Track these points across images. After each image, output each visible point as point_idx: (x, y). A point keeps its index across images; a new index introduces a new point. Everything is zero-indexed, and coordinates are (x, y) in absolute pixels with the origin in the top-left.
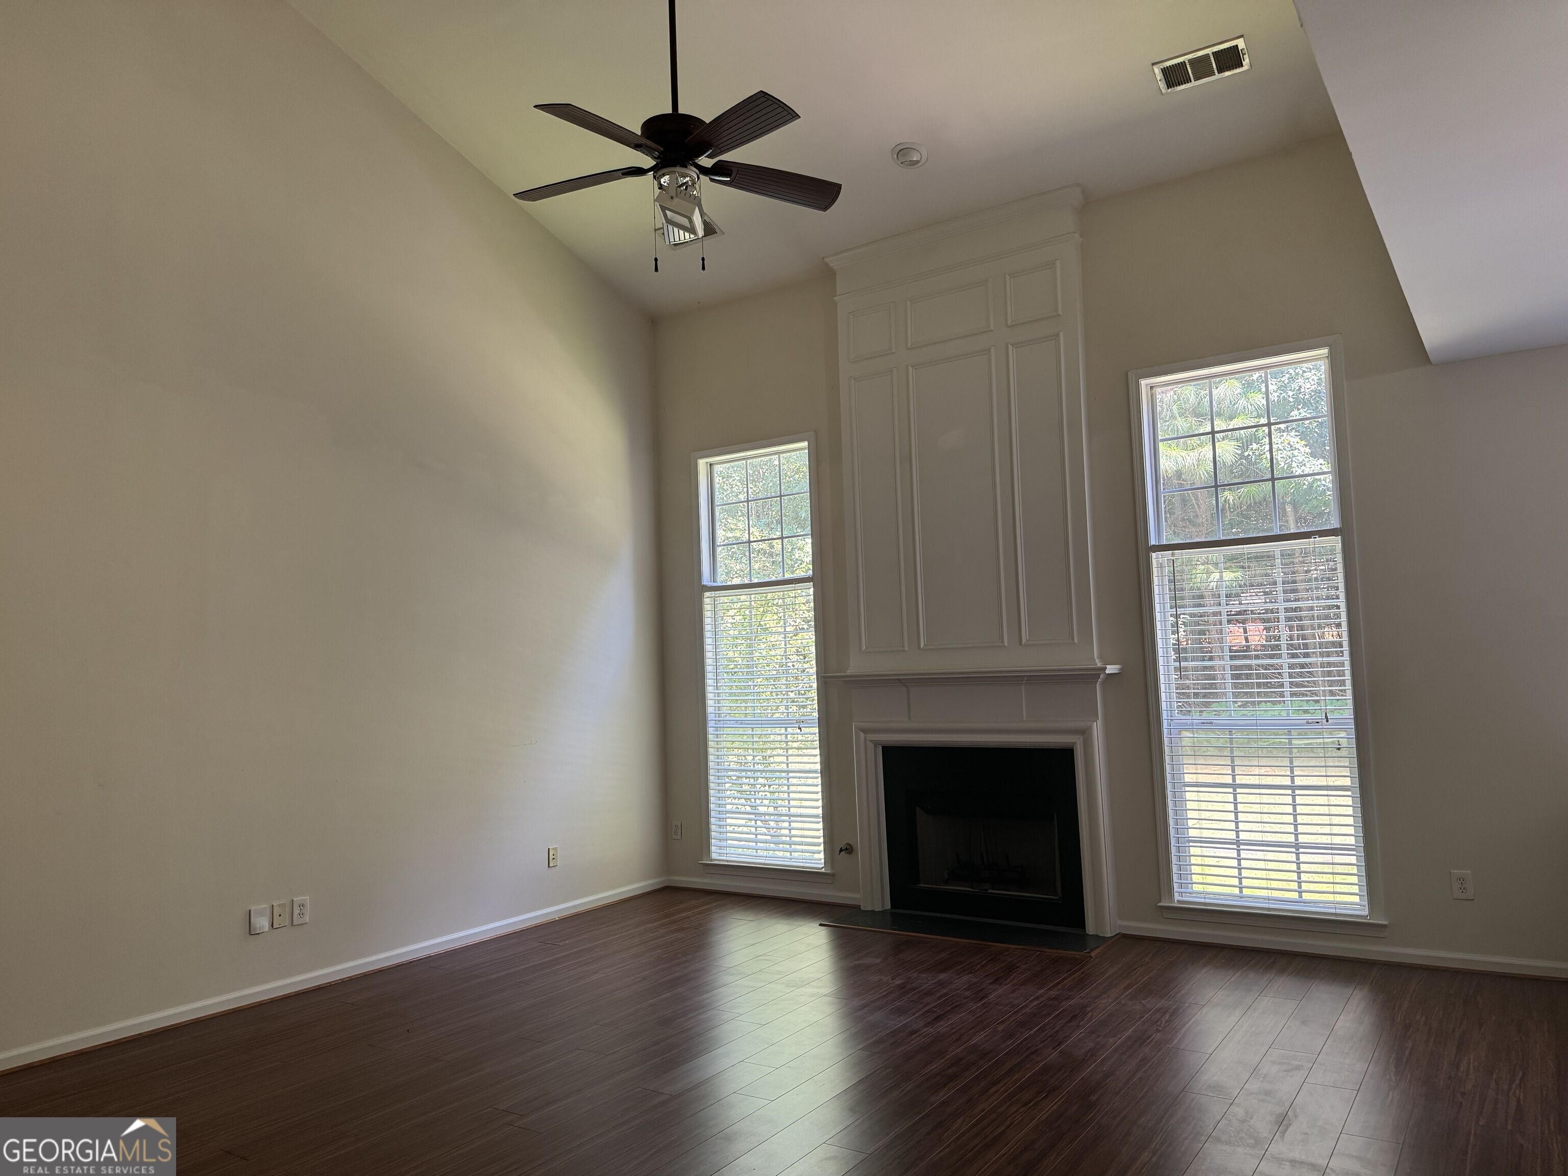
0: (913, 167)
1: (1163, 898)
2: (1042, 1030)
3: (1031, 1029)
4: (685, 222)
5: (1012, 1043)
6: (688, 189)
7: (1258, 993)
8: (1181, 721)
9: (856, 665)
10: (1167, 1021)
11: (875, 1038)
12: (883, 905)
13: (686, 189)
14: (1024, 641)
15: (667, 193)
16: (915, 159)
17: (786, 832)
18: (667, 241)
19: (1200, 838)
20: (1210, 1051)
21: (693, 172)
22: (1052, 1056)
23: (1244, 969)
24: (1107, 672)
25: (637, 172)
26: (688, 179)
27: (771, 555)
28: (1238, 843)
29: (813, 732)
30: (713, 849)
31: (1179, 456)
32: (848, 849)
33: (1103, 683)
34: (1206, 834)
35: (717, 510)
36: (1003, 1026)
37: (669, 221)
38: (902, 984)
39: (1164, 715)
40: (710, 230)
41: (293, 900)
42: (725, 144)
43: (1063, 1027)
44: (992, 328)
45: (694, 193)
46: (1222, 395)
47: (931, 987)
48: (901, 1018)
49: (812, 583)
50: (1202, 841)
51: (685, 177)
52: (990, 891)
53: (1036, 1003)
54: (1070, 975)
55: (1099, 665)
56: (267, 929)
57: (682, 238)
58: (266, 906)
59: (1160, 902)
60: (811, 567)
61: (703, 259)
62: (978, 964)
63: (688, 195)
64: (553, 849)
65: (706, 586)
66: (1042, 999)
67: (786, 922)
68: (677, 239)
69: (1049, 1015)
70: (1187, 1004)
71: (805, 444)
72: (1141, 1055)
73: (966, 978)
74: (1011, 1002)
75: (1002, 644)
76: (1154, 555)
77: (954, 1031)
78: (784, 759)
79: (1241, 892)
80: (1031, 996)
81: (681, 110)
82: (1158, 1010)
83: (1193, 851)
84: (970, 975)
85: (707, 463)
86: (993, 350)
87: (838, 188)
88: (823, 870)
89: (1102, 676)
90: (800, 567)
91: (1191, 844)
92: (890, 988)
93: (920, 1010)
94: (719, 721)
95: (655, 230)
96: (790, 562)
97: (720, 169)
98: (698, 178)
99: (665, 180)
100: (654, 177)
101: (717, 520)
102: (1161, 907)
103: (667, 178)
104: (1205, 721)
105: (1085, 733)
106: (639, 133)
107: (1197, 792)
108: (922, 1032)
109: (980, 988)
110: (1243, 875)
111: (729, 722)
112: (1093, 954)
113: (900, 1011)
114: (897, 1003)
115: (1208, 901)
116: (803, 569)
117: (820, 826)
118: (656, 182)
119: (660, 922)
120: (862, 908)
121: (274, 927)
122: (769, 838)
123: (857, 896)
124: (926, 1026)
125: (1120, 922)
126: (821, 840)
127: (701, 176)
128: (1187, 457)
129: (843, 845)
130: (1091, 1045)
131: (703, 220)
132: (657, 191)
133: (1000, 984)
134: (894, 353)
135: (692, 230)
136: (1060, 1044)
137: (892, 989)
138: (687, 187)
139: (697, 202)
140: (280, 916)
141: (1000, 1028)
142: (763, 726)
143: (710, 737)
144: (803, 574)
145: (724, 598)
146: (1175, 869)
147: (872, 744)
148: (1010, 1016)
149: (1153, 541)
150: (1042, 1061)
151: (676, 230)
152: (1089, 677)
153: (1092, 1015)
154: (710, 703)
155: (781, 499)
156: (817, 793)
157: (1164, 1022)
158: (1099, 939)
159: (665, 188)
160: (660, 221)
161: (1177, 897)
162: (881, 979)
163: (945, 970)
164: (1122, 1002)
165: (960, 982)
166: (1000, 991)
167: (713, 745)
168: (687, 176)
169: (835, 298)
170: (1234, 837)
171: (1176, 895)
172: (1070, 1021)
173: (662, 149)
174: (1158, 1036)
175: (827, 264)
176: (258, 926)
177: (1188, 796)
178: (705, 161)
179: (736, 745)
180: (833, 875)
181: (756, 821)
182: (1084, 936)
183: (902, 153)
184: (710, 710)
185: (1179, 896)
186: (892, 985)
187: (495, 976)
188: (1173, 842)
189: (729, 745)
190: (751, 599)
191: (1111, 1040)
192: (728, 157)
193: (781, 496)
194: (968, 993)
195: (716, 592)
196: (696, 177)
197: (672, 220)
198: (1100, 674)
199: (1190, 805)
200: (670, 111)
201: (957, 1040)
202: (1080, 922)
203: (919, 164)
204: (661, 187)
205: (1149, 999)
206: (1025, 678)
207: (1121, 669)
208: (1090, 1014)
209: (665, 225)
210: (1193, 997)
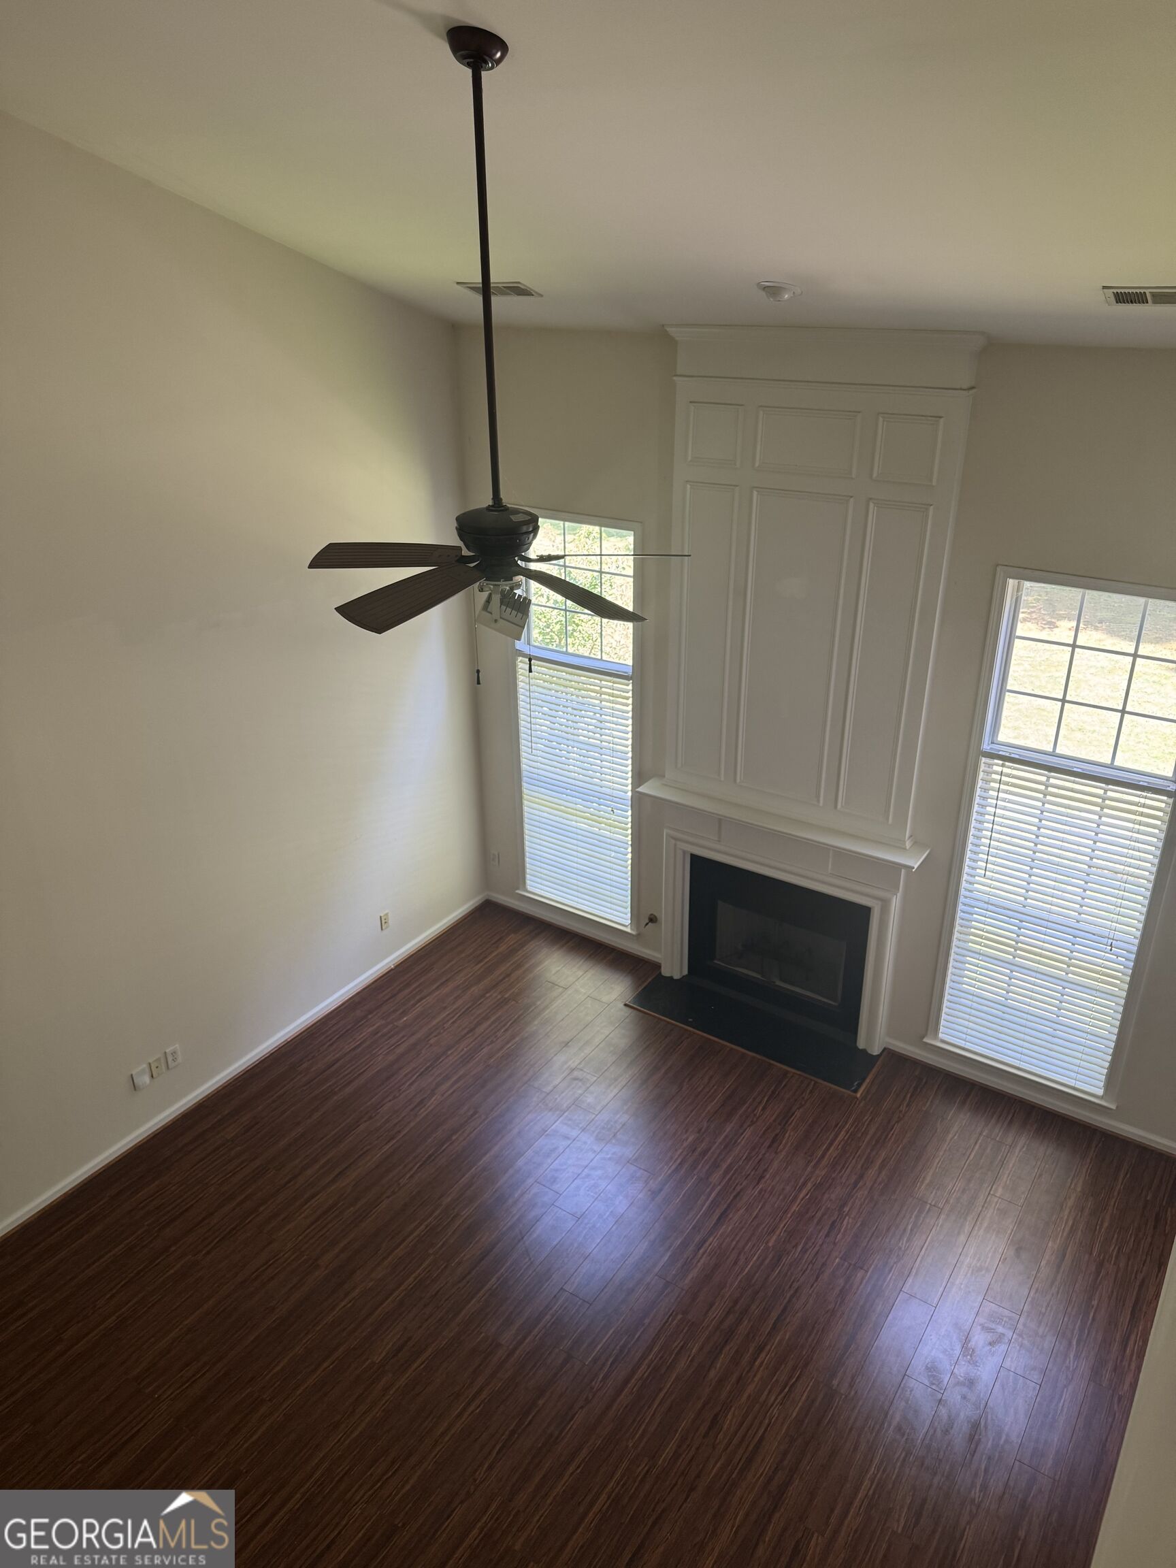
1: (929, 1032)
12: (681, 971)
14: (839, 807)
32: (653, 919)
41: (165, 1053)
44: (854, 476)
56: (148, 1081)
58: (145, 1065)
59: (924, 1038)
64: (385, 914)
75: (818, 804)
76: (984, 759)
86: (851, 501)
88: (628, 930)
102: (926, 1043)
112: (859, 1093)
120: (662, 970)
121: (154, 1077)
123: (659, 955)
125: (888, 1040)
134: (737, 467)
140: (157, 1067)
147: (682, 854)
149: (986, 746)
158: (867, 1055)
161: (940, 1041)
169: (675, 376)
171: (941, 1033)
175: (668, 332)
176: (141, 1082)
180: (637, 935)
182: (854, 1052)
183: (770, 289)
206: (834, 848)
207: (929, 853)
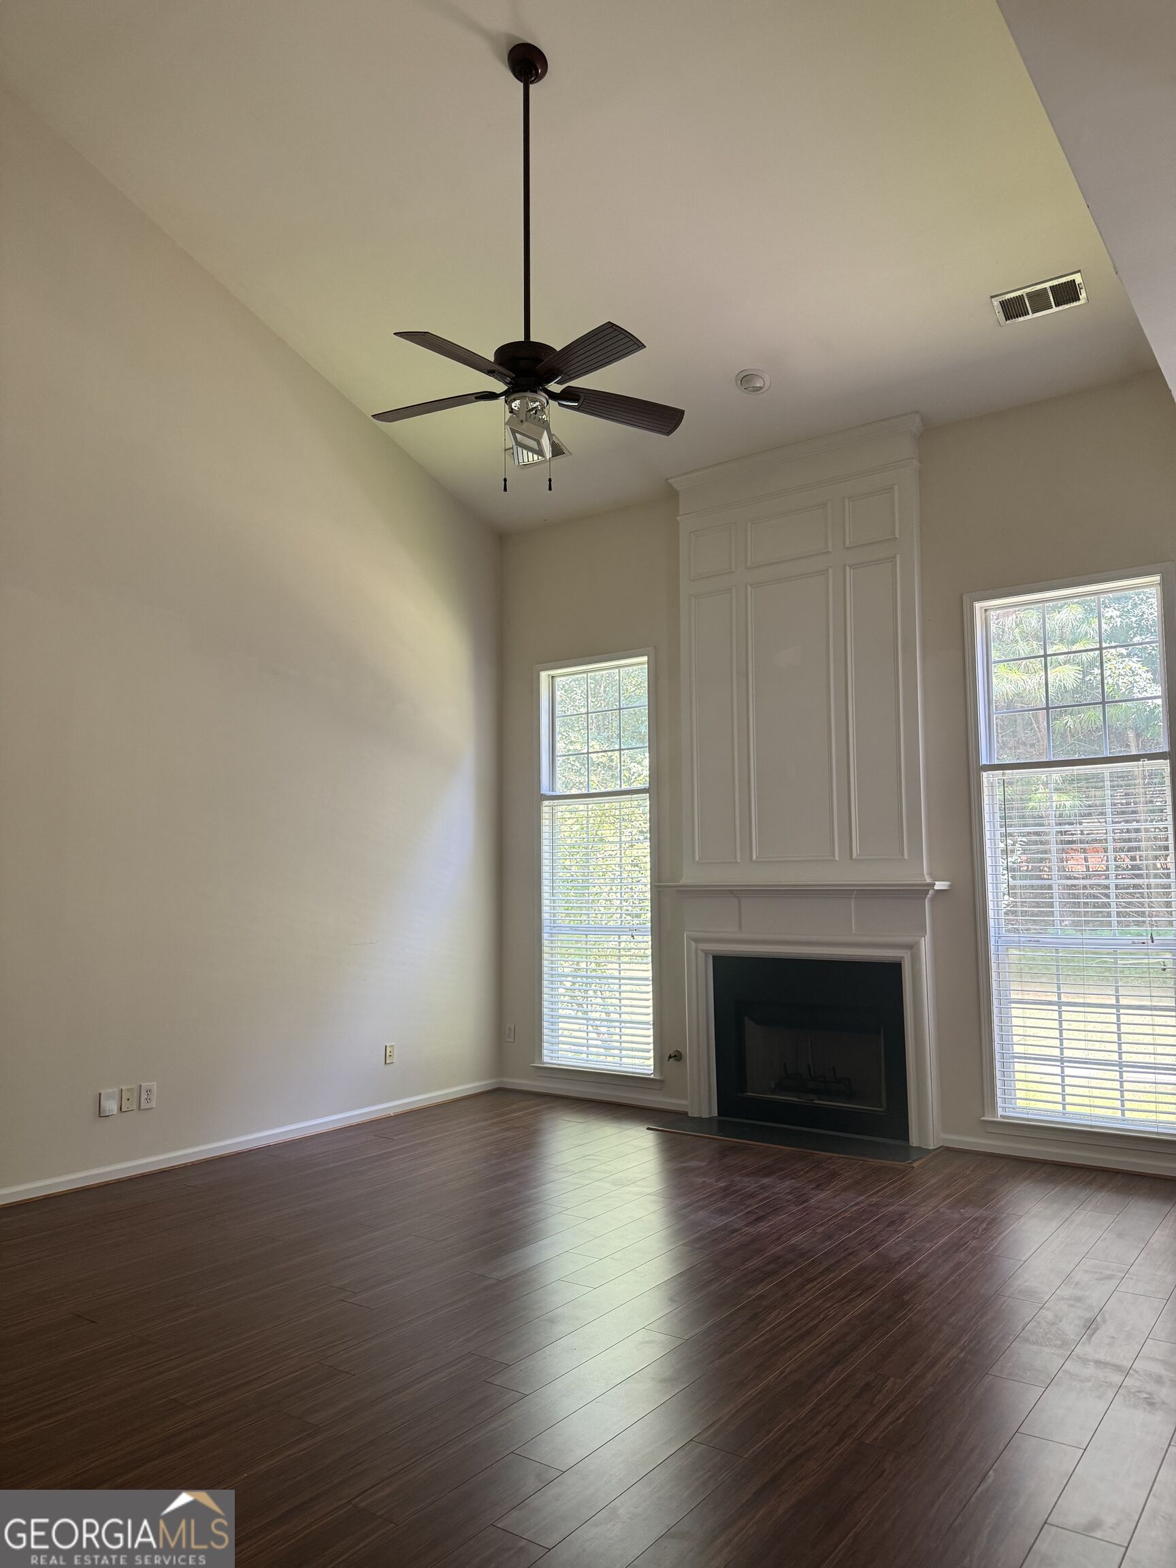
0: (760, 392)
1: (986, 1112)
2: (861, 1232)
3: (850, 1232)
4: (533, 444)
5: (830, 1245)
6: (538, 413)
7: (1076, 1207)
8: (1009, 939)
9: (690, 876)
10: (984, 1229)
11: (697, 1235)
12: (710, 1111)
13: (536, 413)
14: (854, 856)
15: (518, 416)
16: (758, 386)
17: (617, 1038)
18: (517, 462)
19: (1025, 1054)
20: (1024, 1259)
21: (543, 397)
22: (869, 1258)
23: (1064, 1184)
24: (936, 888)
25: (490, 396)
26: (538, 403)
27: (610, 768)
28: (1062, 1060)
29: (645, 943)
30: (545, 1052)
31: (1020, 679)
32: (677, 1057)
33: (932, 900)
34: (1031, 1050)
35: (558, 722)
36: (823, 1228)
37: (519, 444)
38: (726, 1186)
39: (992, 932)
40: (557, 450)
41: (141, 1086)
42: (575, 370)
43: (881, 1231)
44: (830, 550)
45: (543, 417)
46: (1064, 620)
47: (754, 1190)
48: (723, 1217)
49: (648, 794)
50: (1026, 1058)
51: (535, 402)
52: (816, 1102)
53: (856, 1208)
54: (891, 1184)
55: (928, 880)
56: (115, 1112)
57: (531, 459)
58: (116, 1090)
59: (984, 1116)
60: (648, 779)
61: (550, 480)
62: (802, 1170)
63: (537, 420)
64: (391, 1046)
65: (545, 795)
66: (862, 1205)
67: (615, 1125)
68: (526, 460)
69: (868, 1220)
70: (1005, 1215)
71: (645, 659)
72: (956, 1260)
73: (788, 1183)
74: (832, 1206)
75: (832, 858)
76: (985, 774)
77: (774, 1231)
78: (616, 966)
79: (1064, 1109)
80: (851, 1201)
81: (532, 339)
82: (976, 1219)
83: (1018, 1067)
84: (793, 1181)
85: (549, 675)
86: (830, 571)
87: (682, 412)
88: (652, 1076)
89: (931, 892)
90: (638, 779)
91: (1016, 1060)
92: (714, 1190)
93: (742, 1211)
94: (554, 927)
95: (505, 450)
96: (627, 775)
97: (569, 395)
98: (548, 403)
99: (516, 404)
100: (506, 401)
101: (557, 733)
102: (982, 1120)
103: (517, 402)
104: (1032, 939)
105: (913, 947)
106: (492, 359)
107: (1023, 1008)
108: (743, 1231)
109: (801, 1193)
110: (1067, 1092)
111: (563, 929)
112: (915, 1165)
113: (722, 1211)
114: (720, 1204)
115: (1030, 1116)
116: (640, 782)
117: (651, 1032)
118: (507, 406)
119: (492, 1121)
120: (689, 1115)
121: (123, 1110)
122: (599, 1043)
123: (684, 1102)
124: (746, 1226)
125: (943, 1136)
126: (651, 1047)
127: (550, 401)
128: (1028, 680)
129: (672, 1052)
130: (908, 1249)
131: (551, 441)
132: (509, 415)
133: (822, 1190)
134: (733, 572)
135: (540, 452)
136: (877, 1247)
137: (715, 1191)
138: (536, 411)
139: (546, 426)
140: (128, 1100)
141: (820, 1230)
142: (597, 933)
143: (545, 942)
144: (639, 785)
145: (562, 808)
146: (999, 1084)
147: (703, 954)
148: (829, 1220)
149: (984, 761)
150: (858, 1261)
151: (525, 452)
152: (917, 893)
153: (911, 1222)
154: (545, 909)
155: (620, 712)
156: (648, 1000)
157: (980, 1230)
158: (923, 1151)
159: (515, 412)
160: (510, 443)
161: (1000, 1112)
162: (704, 1182)
163: (766, 1176)
164: (942, 1210)
165: (783, 1187)
166: (822, 1196)
167: (547, 951)
168: (537, 401)
169: (678, 518)
170: (1059, 1054)
171: (1000, 1110)
172: (888, 1226)
173: (514, 376)
174: (974, 1243)
175: (671, 486)
176: (108, 1109)
177: (1014, 1012)
178: (555, 387)
179: (572, 951)
180: (662, 1081)
181: (588, 1026)
182: (908, 1148)
183: (746, 379)
184: (545, 916)
185: (1003, 1111)
186: (715, 1187)
187: (332, 1165)
188: (997, 1057)
189: (563, 951)
190: (588, 808)
191: (928, 1245)
192: (575, 383)
193: (620, 709)
194: (789, 1197)
195: (554, 801)
196: (545, 402)
197: (523, 442)
198: (929, 890)
199: (1015, 1021)
200: (522, 339)
201: (778, 1239)
202: (905, 1135)
203: (763, 390)
204: (512, 411)
205: (967, 1208)
206: (855, 892)
207: (950, 886)
208: (908, 1221)
209: (515, 447)
210: (1011, 1208)
